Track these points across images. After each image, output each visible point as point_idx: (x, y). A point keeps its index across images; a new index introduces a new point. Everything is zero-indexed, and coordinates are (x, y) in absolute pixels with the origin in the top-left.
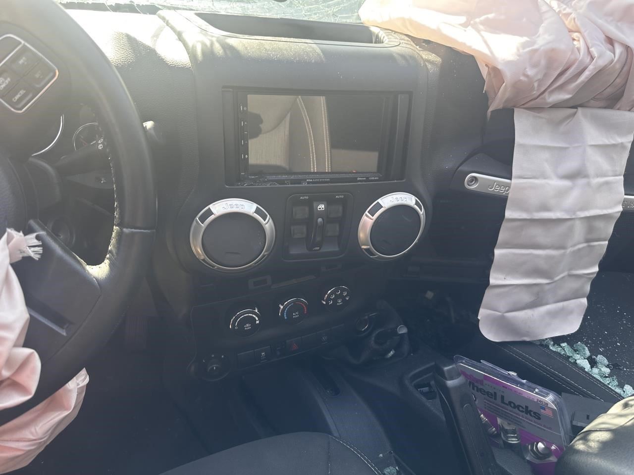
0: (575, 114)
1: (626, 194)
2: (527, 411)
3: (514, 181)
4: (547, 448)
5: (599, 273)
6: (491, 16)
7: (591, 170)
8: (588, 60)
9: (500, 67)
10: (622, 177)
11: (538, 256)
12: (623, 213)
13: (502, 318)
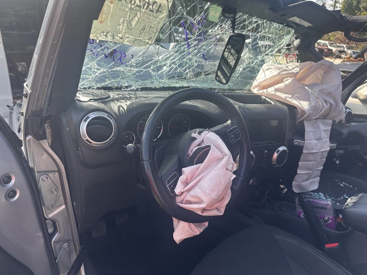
0: (317, 121)
1: (330, 144)
2: (322, 208)
3: (306, 141)
4: (328, 218)
5: (323, 169)
6: (298, 95)
7: (323, 137)
8: (323, 108)
9: (305, 111)
10: (329, 139)
11: (310, 164)
12: (330, 150)
13: (300, 184)
